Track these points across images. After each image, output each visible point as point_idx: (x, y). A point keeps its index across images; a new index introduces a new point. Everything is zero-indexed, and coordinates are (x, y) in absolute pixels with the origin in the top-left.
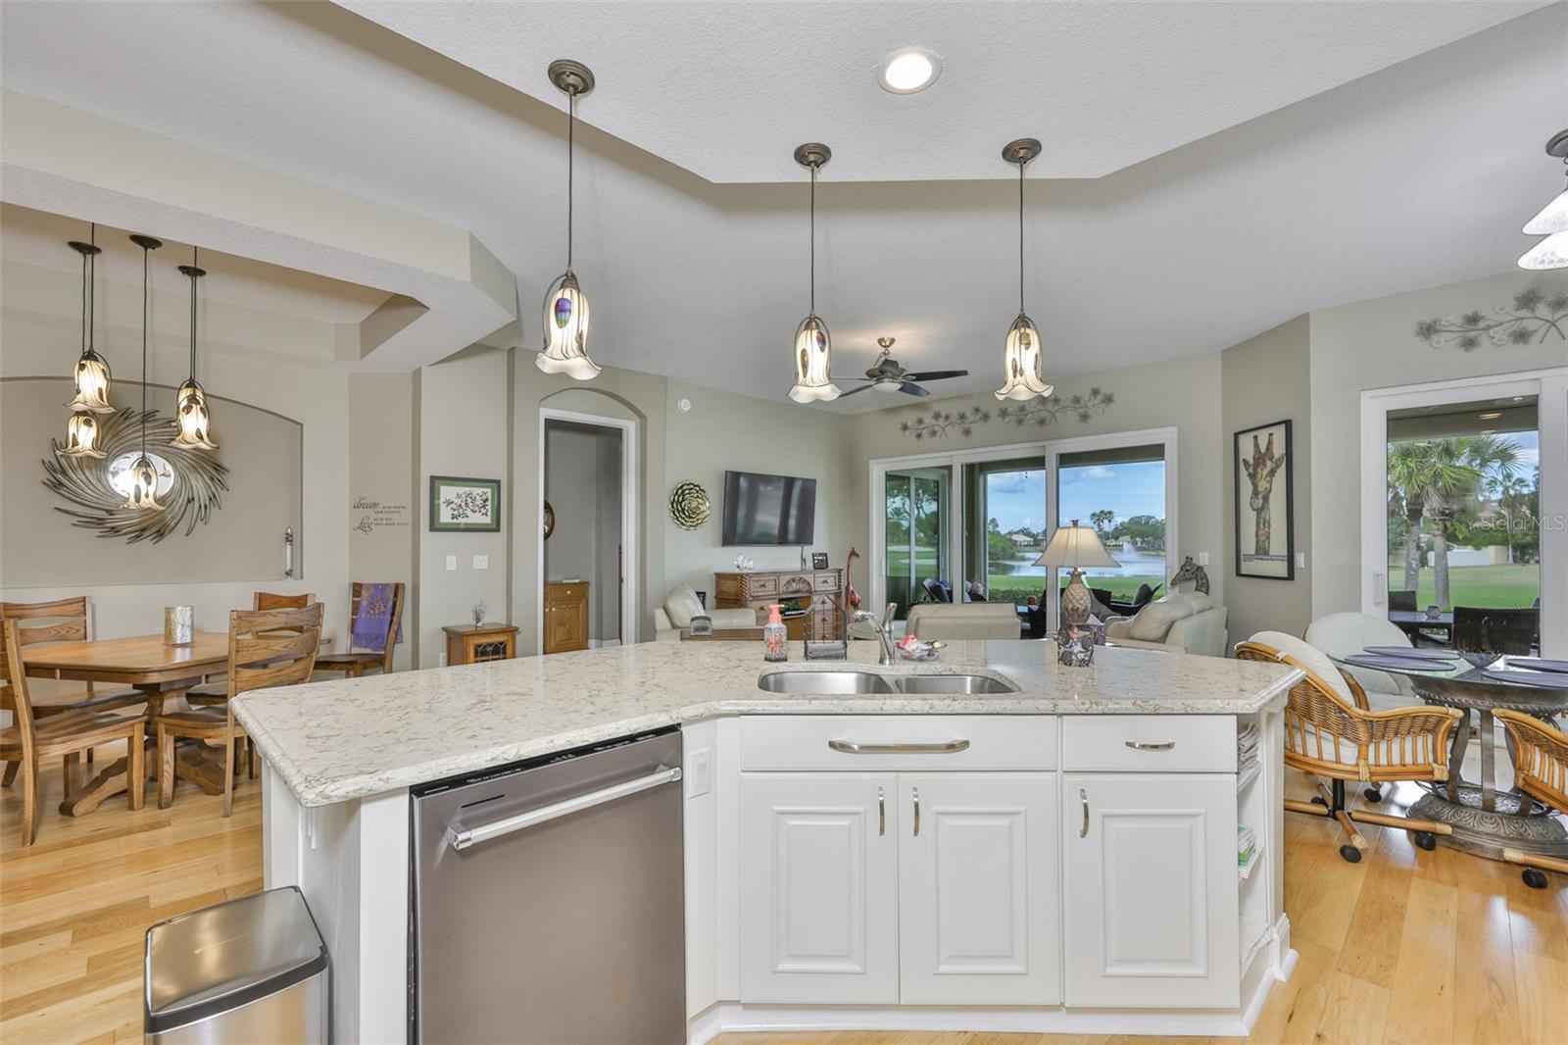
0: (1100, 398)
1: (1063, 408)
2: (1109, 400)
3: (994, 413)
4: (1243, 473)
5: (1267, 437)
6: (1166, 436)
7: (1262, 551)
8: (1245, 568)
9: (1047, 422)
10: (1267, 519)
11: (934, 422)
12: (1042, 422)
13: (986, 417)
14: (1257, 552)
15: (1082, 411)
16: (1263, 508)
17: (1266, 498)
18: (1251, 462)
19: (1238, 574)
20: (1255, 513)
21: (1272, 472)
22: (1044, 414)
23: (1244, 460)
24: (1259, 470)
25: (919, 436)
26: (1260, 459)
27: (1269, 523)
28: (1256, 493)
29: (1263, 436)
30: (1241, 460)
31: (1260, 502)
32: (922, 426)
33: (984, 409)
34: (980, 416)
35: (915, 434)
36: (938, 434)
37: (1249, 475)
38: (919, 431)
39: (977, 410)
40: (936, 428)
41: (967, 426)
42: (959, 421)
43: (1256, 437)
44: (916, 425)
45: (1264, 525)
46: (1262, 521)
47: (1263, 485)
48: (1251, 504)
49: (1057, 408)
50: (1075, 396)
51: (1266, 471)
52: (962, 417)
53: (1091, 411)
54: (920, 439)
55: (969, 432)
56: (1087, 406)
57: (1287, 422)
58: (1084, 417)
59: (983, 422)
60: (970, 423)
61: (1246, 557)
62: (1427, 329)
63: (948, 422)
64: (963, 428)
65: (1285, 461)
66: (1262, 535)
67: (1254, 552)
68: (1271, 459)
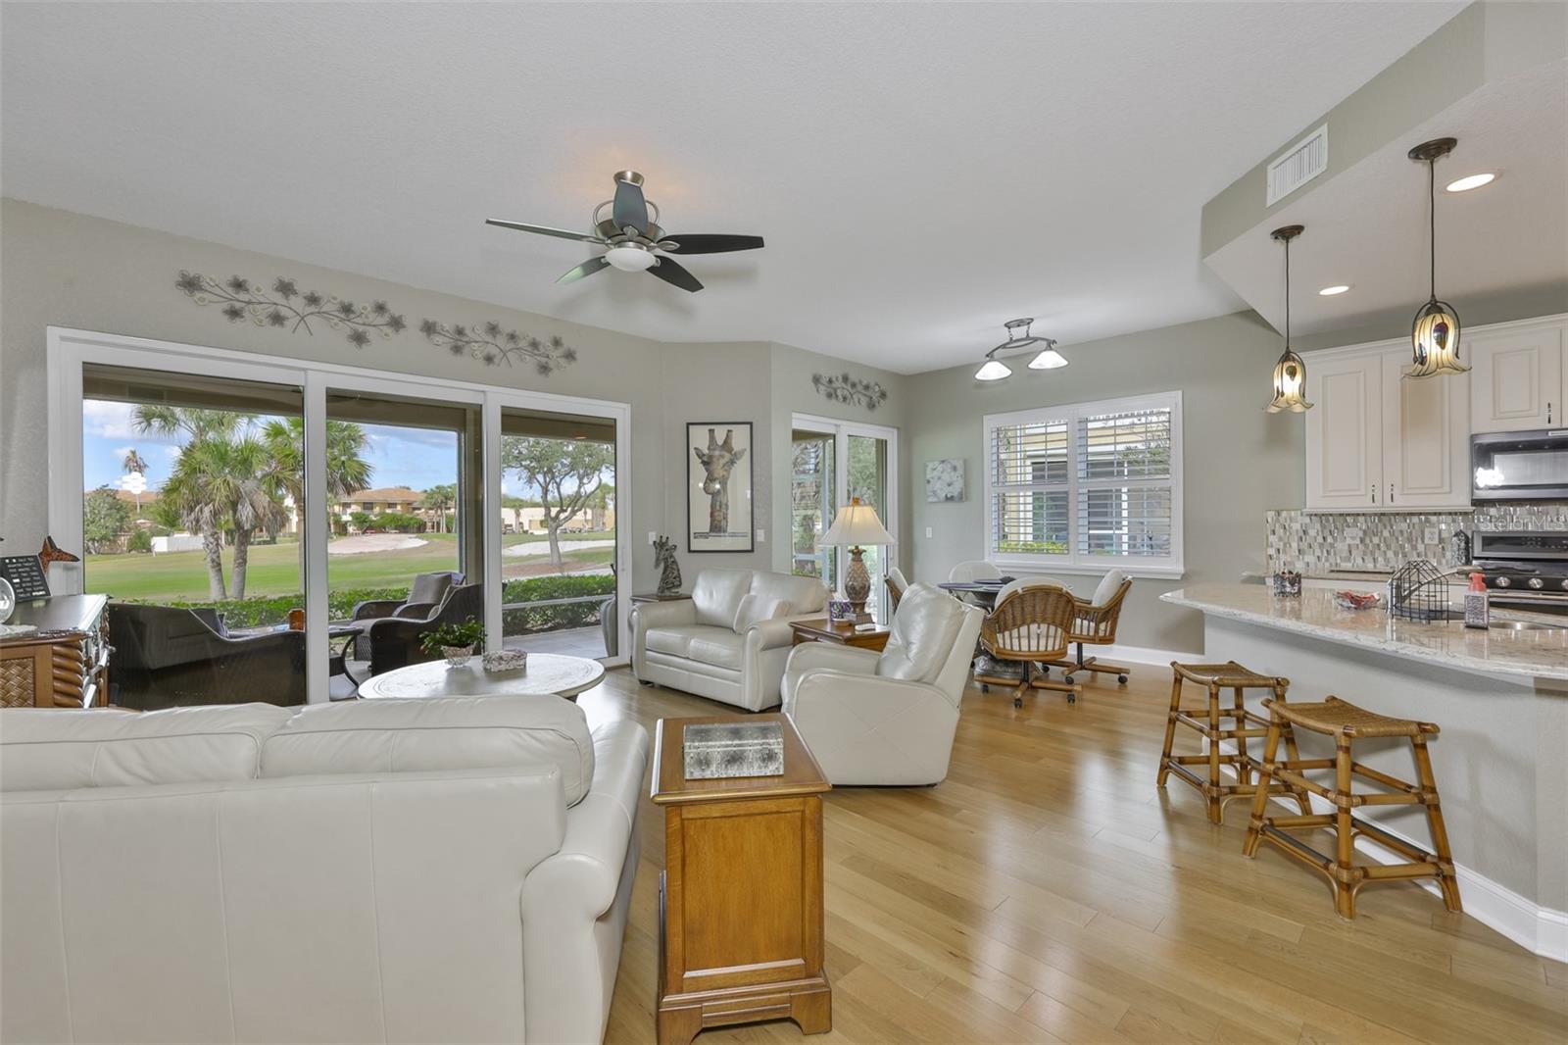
0: (560, 352)
1: (517, 349)
2: (570, 356)
3: (413, 322)
4: (695, 461)
5: (726, 432)
6: (618, 412)
7: (717, 527)
8: (696, 545)
9: (496, 360)
10: (725, 502)
11: (278, 297)
12: (489, 359)
13: (396, 324)
14: (711, 530)
15: (544, 360)
16: (719, 492)
17: (724, 483)
18: (706, 451)
19: (690, 551)
20: (710, 497)
21: (731, 463)
22: (494, 351)
23: (696, 449)
24: (715, 459)
25: (234, 313)
26: (716, 450)
27: (727, 505)
28: (710, 479)
29: (720, 433)
30: (692, 452)
31: (715, 487)
32: (243, 296)
33: (395, 309)
34: (386, 318)
35: (226, 306)
36: (290, 324)
37: (703, 462)
38: (238, 305)
39: (380, 308)
40: (284, 312)
41: (361, 329)
42: (343, 316)
43: (711, 431)
44: (230, 290)
45: (720, 507)
46: (718, 504)
47: (719, 472)
48: (705, 488)
49: (512, 345)
50: (534, 339)
51: (722, 461)
52: (347, 309)
53: (551, 364)
54: (238, 320)
55: (359, 338)
56: (548, 357)
57: (751, 424)
58: (544, 369)
59: (389, 330)
60: (364, 324)
61: (699, 535)
62: (817, 380)
63: (313, 309)
64: (346, 329)
65: (747, 454)
66: (719, 516)
67: (708, 531)
68: (730, 450)
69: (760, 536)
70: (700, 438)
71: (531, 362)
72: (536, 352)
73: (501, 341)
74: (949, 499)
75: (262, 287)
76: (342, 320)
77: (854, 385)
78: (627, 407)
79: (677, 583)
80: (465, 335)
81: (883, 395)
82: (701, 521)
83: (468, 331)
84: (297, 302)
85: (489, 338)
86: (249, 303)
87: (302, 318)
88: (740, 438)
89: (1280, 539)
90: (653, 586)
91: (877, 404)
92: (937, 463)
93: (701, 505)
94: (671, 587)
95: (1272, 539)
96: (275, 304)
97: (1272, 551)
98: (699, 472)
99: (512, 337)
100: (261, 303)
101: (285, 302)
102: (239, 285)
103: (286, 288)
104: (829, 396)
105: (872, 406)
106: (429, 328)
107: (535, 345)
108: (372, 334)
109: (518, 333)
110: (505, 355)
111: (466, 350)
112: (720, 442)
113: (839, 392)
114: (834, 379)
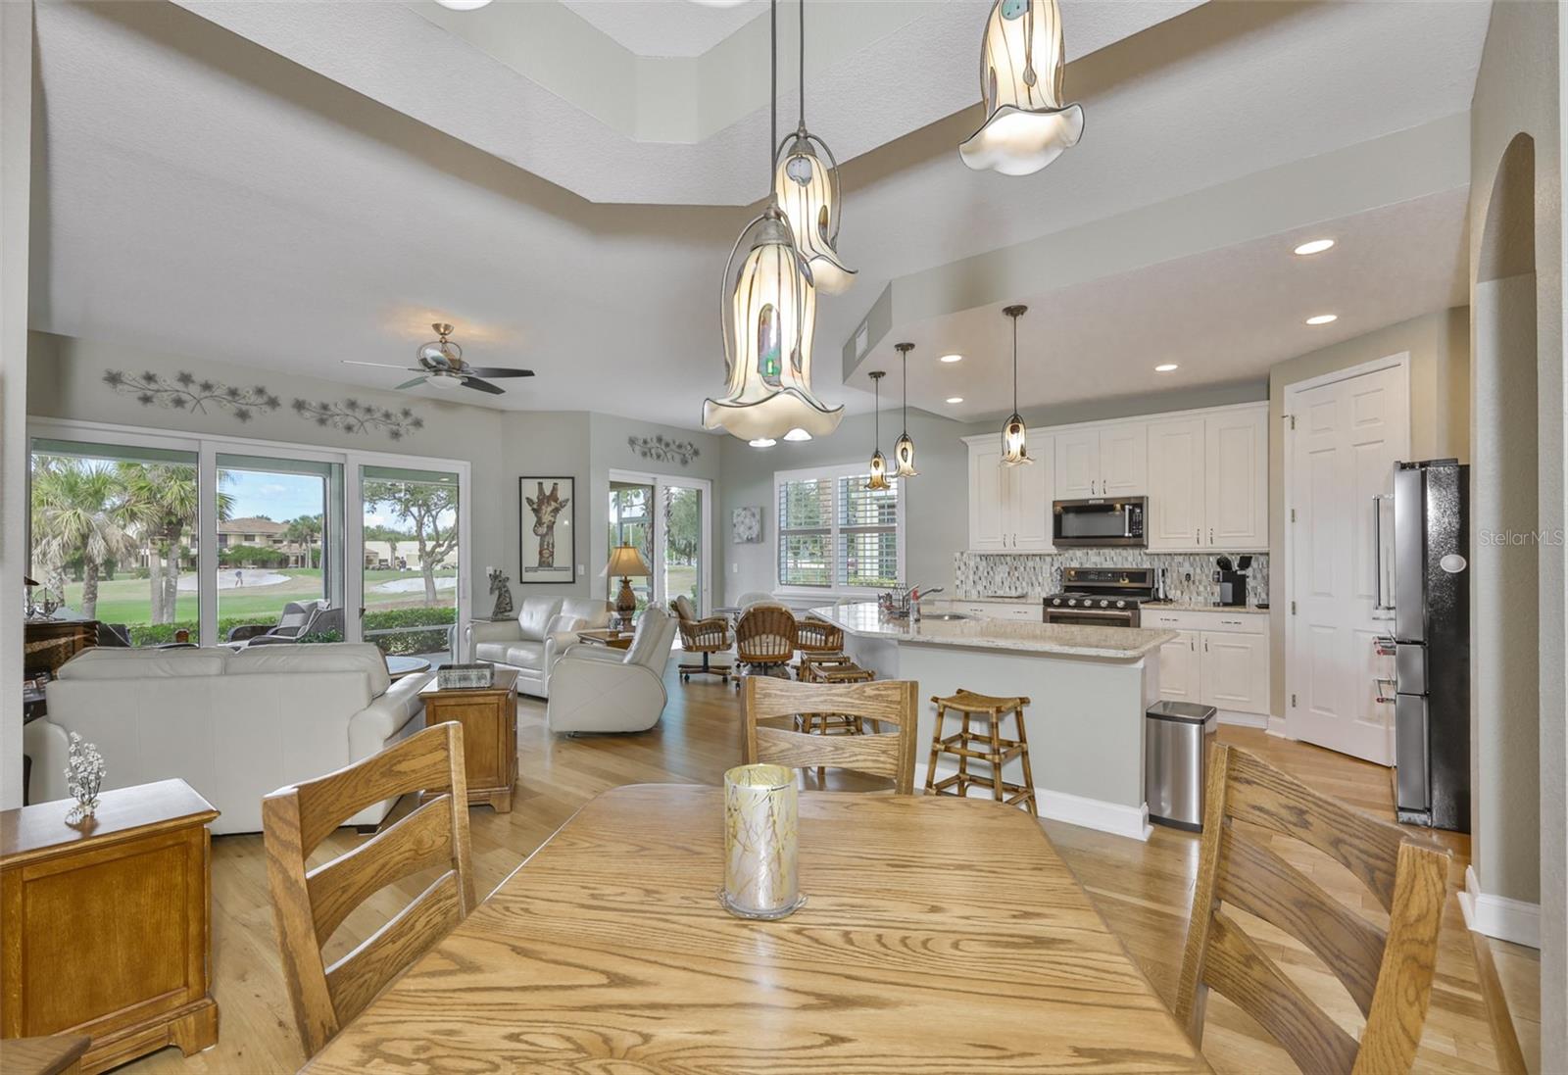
0: (409, 420)
1: (373, 419)
2: (418, 423)
3: (286, 401)
5: (552, 485)
6: (461, 468)
7: (545, 563)
8: (527, 577)
9: (355, 429)
10: (551, 542)
11: (180, 386)
12: (349, 428)
13: (273, 403)
14: (540, 565)
15: (395, 428)
16: (547, 534)
17: (550, 527)
18: (536, 500)
19: (522, 582)
20: (539, 538)
21: (556, 511)
22: (351, 421)
23: (527, 499)
24: (543, 507)
25: (146, 399)
26: (544, 500)
27: (553, 545)
28: (539, 523)
30: (524, 501)
31: (543, 530)
32: (153, 386)
33: (272, 392)
34: (265, 399)
35: (140, 394)
36: (189, 406)
37: (533, 510)
38: (149, 393)
39: (260, 392)
40: (185, 397)
41: (244, 408)
42: (230, 398)
43: (540, 484)
44: (144, 382)
45: (548, 546)
46: (546, 543)
47: (547, 518)
48: (534, 531)
49: (368, 417)
50: (387, 412)
51: (550, 509)
52: (233, 393)
53: (402, 431)
54: (149, 405)
55: (243, 415)
56: (398, 425)
57: (573, 478)
58: (396, 435)
59: (268, 409)
60: (247, 404)
61: (528, 569)
62: (632, 442)
63: (207, 393)
64: (232, 408)
65: (570, 504)
66: (546, 553)
67: (537, 565)
68: (556, 500)
69: (581, 570)
70: (531, 490)
71: (384, 430)
72: (389, 421)
73: (360, 414)
74: (749, 540)
75: (168, 380)
76: (229, 402)
77: (667, 445)
78: (468, 464)
79: (508, 608)
80: (329, 410)
81: (696, 453)
82: (531, 558)
83: (332, 407)
84: (194, 389)
85: (349, 412)
86: (158, 391)
87: (199, 401)
88: (564, 491)
89: (963, 573)
90: (489, 609)
91: (690, 461)
92: (740, 510)
93: (532, 544)
94: (504, 610)
95: (959, 573)
96: (177, 391)
97: (958, 582)
98: (529, 518)
99: (369, 410)
100: (166, 391)
101: (185, 390)
102: (150, 378)
103: (186, 379)
104: (644, 454)
105: (684, 462)
106: (300, 405)
107: (387, 416)
108: (253, 411)
109: (373, 408)
110: (362, 424)
111: (330, 422)
112: (548, 492)
113: (653, 451)
114: (649, 440)
